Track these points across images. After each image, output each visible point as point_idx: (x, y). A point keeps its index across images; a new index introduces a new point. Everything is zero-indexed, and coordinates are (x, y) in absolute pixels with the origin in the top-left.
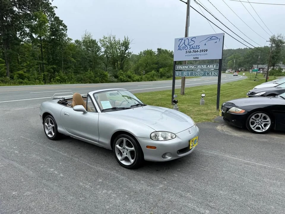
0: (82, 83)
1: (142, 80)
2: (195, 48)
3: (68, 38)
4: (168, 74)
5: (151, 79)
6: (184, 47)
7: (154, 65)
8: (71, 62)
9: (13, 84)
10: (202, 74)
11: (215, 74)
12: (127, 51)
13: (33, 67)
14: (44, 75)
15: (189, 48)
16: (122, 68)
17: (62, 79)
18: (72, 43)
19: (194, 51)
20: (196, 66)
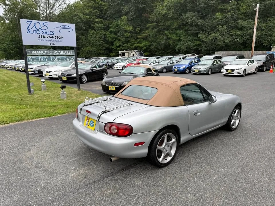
10: (60, 59)
15: (41, 32)
19: (48, 36)
20: (53, 51)
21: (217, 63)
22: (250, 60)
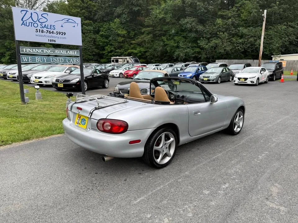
10: (62, 61)
15: (39, 26)
19: (48, 31)
20: (53, 50)
21: (226, 71)
22: (262, 69)
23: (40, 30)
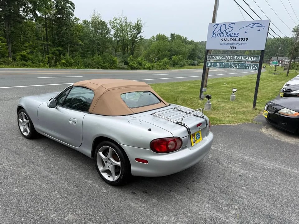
0: (89, 68)
1: (154, 68)
2: (233, 36)
3: (76, 18)
4: (181, 63)
5: (164, 67)
6: (219, 34)
7: (166, 52)
8: (78, 44)
9: (16, 66)
10: (239, 66)
11: (254, 67)
12: (139, 36)
13: (37, 49)
14: (49, 57)
15: (225, 35)
16: (132, 54)
17: (68, 63)
18: (80, 24)
19: (231, 39)
20: (233, 56)
23: (224, 39)
